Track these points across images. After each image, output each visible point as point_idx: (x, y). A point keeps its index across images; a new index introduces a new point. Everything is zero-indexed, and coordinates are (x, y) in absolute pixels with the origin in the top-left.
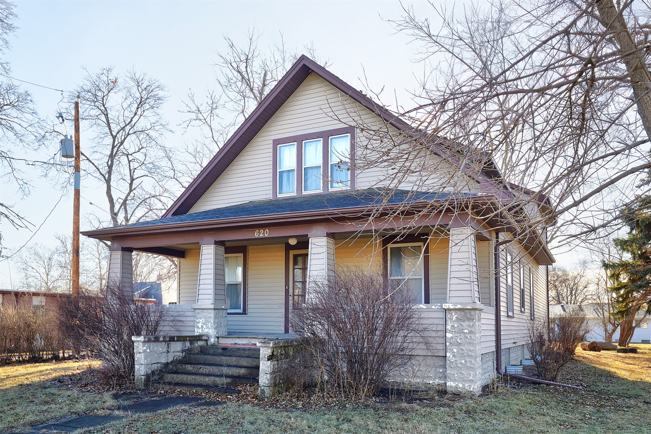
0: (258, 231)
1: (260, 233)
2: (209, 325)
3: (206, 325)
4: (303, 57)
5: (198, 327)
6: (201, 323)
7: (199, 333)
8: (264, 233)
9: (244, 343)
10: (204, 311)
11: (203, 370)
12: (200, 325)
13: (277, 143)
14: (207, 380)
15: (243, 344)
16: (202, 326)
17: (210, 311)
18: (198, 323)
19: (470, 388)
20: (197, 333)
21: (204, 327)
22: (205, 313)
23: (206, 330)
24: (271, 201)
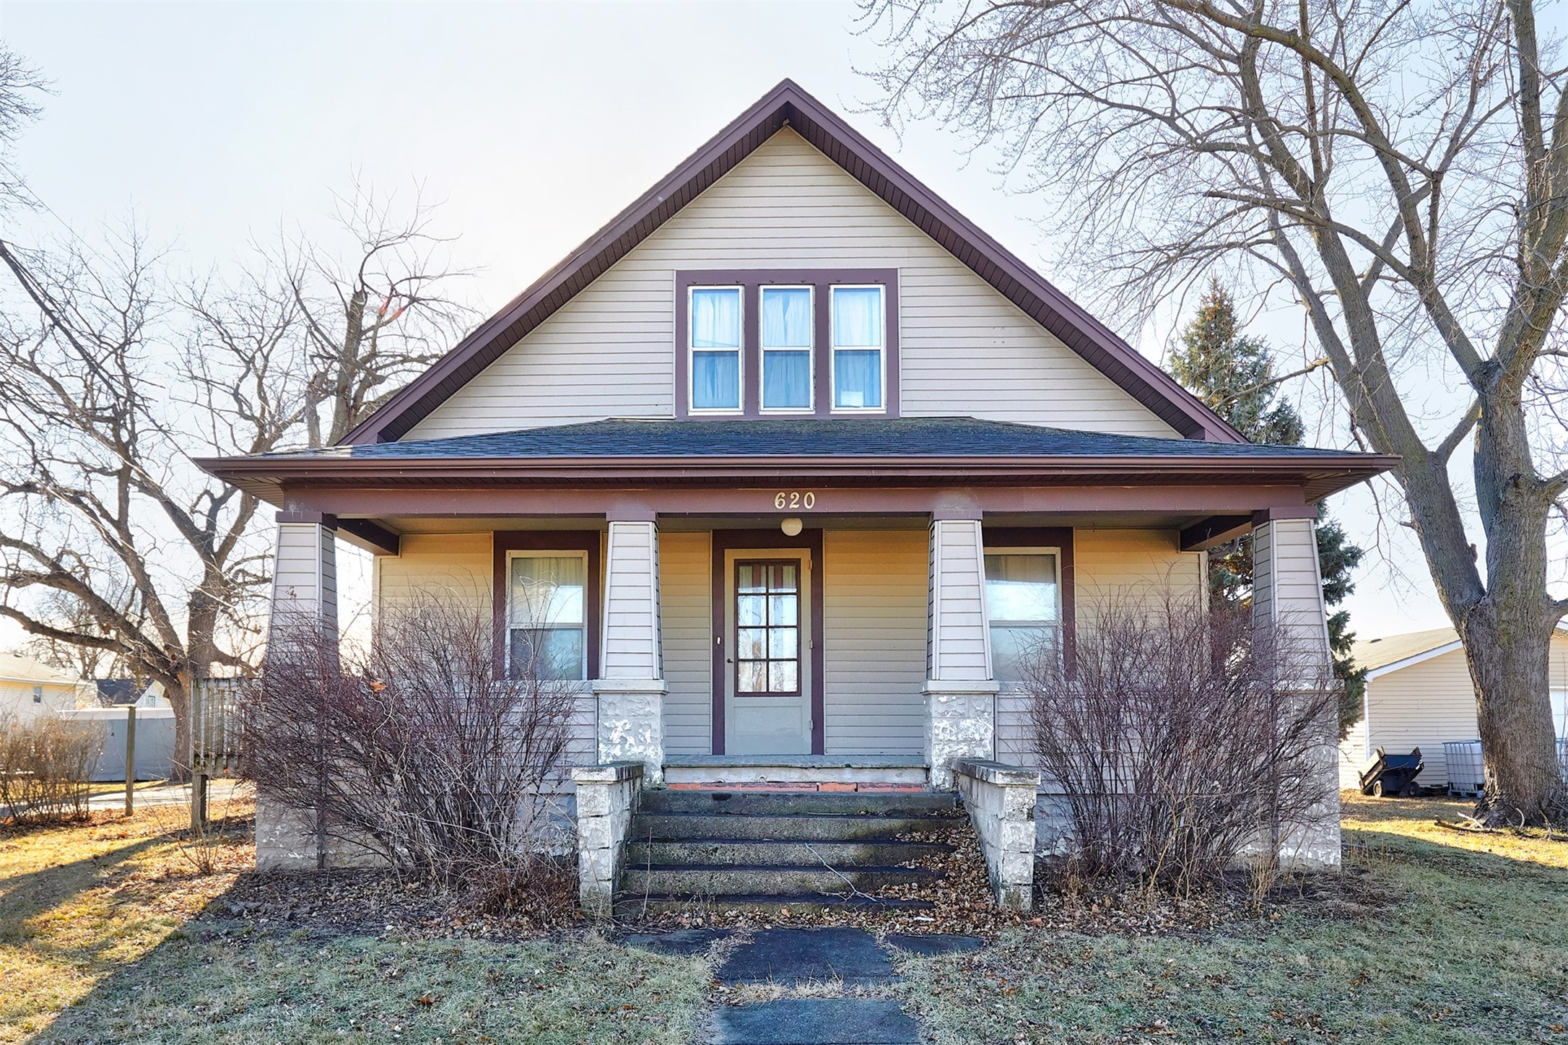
0: (783, 495)
1: (789, 501)
2: (648, 735)
3: (635, 736)
4: (787, 86)
5: (609, 742)
6: (620, 729)
7: (614, 756)
8: (800, 502)
9: (743, 780)
10: (632, 697)
11: (723, 854)
12: (615, 736)
13: (686, 280)
14: (779, 879)
15: (745, 784)
16: (624, 740)
17: (649, 698)
18: (610, 729)
19: (1328, 859)
20: (608, 755)
21: (631, 740)
22: (636, 704)
23: (636, 750)
24: (672, 422)
